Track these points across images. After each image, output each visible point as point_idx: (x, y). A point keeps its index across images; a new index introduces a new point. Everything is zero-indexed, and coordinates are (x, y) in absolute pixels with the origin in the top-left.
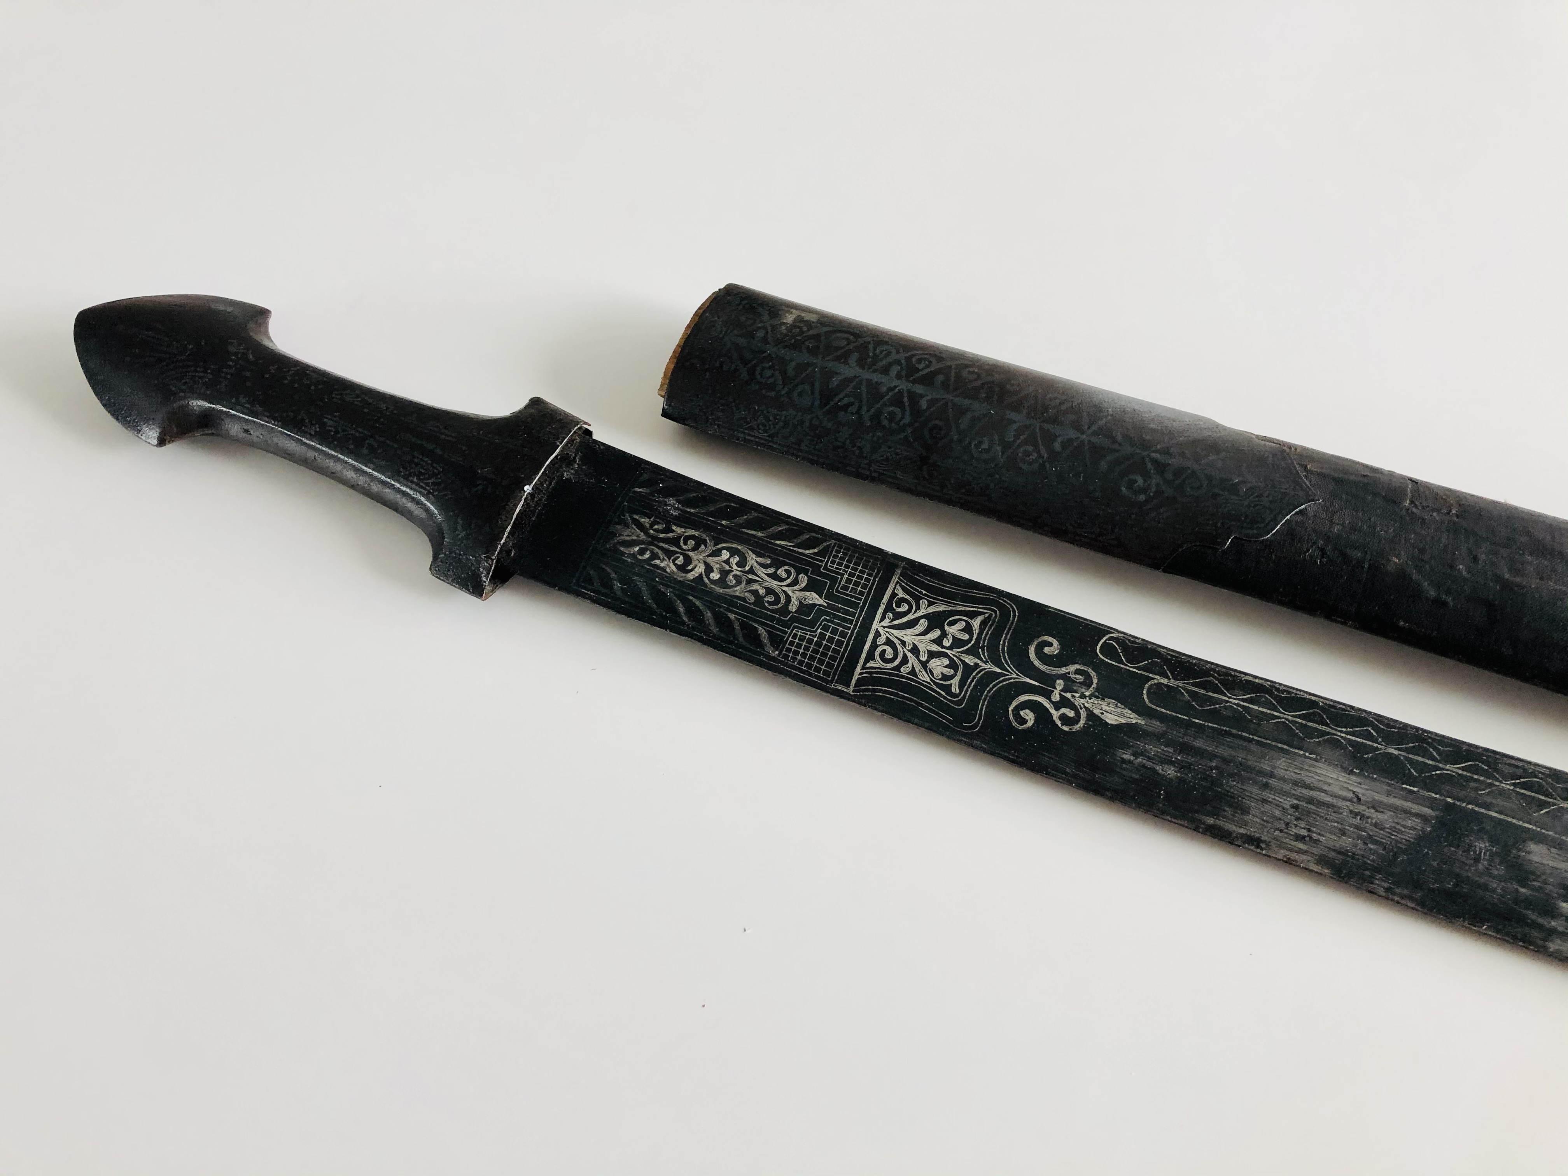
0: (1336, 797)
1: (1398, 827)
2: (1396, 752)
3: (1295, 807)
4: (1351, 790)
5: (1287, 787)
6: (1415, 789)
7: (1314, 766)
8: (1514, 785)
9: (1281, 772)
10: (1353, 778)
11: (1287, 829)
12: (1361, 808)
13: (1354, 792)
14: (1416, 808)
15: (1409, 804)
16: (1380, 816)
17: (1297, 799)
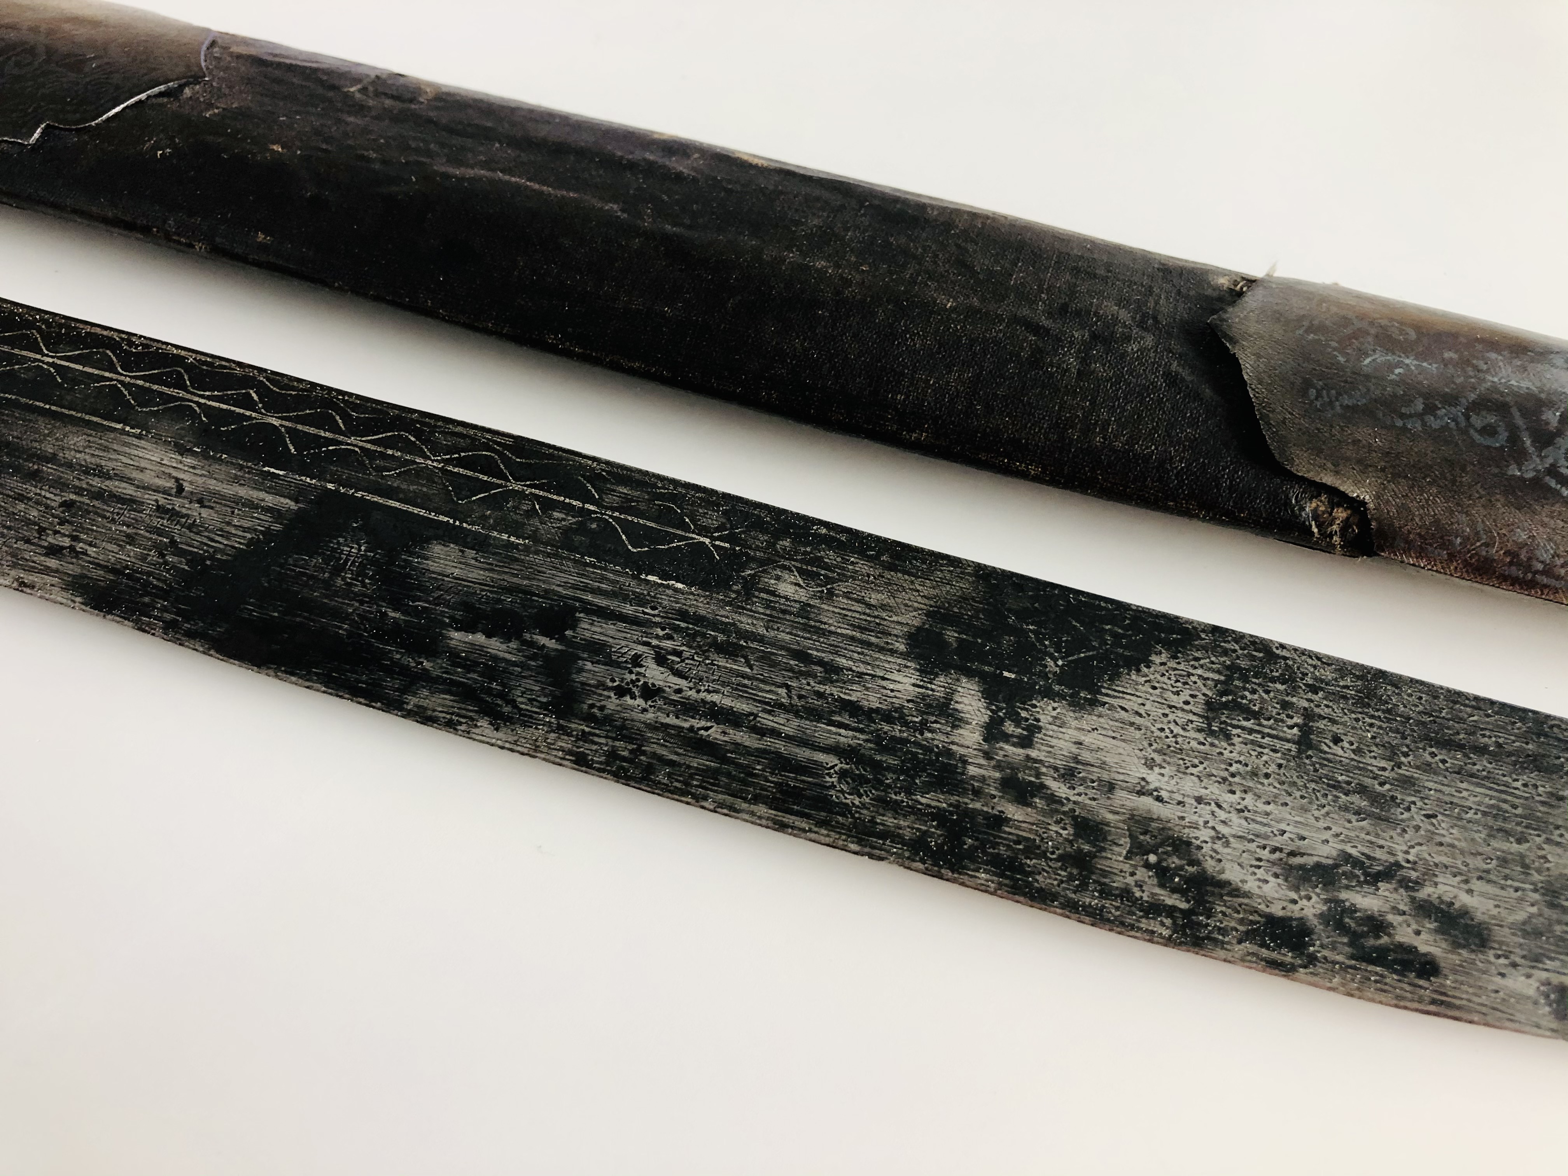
0: (144, 488)
1: (228, 528)
2: (276, 422)
3: (68, 505)
4: (174, 477)
5: (69, 476)
6: (281, 473)
7: (128, 445)
8: (447, 462)
9: (69, 455)
10: (189, 460)
11: (39, 538)
12: (177, 503)
13: (177, 480)
14: (270, 500)
15: (262, 495)
16: (205, 513)
17: (76, 493)
